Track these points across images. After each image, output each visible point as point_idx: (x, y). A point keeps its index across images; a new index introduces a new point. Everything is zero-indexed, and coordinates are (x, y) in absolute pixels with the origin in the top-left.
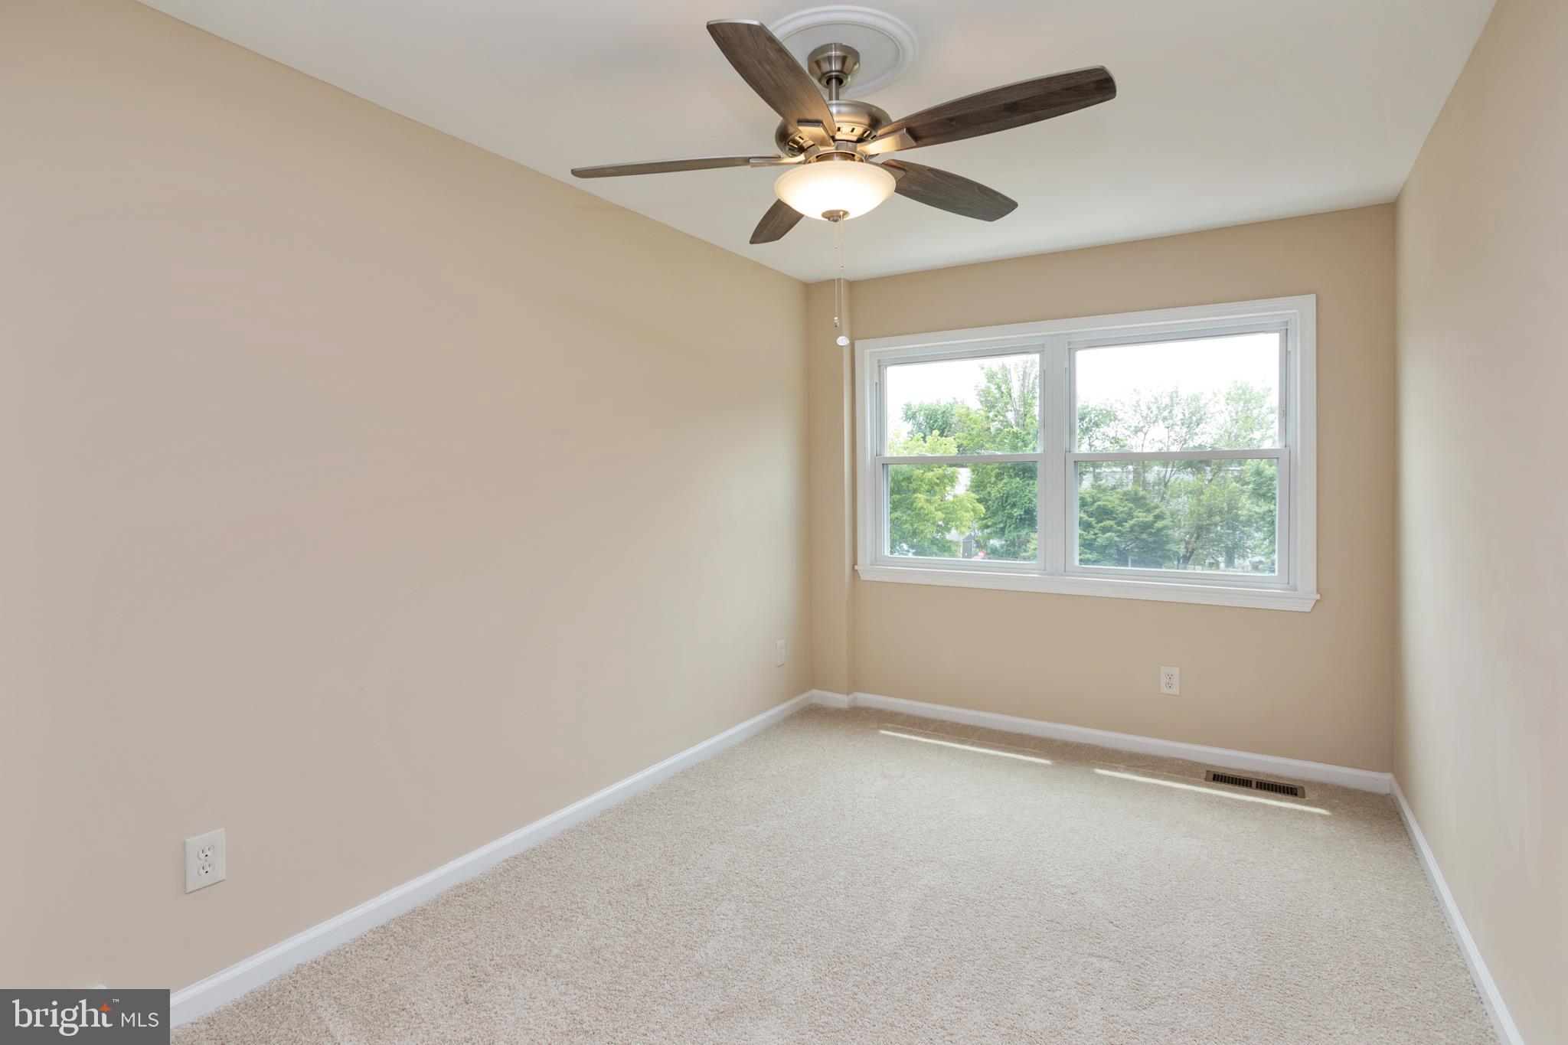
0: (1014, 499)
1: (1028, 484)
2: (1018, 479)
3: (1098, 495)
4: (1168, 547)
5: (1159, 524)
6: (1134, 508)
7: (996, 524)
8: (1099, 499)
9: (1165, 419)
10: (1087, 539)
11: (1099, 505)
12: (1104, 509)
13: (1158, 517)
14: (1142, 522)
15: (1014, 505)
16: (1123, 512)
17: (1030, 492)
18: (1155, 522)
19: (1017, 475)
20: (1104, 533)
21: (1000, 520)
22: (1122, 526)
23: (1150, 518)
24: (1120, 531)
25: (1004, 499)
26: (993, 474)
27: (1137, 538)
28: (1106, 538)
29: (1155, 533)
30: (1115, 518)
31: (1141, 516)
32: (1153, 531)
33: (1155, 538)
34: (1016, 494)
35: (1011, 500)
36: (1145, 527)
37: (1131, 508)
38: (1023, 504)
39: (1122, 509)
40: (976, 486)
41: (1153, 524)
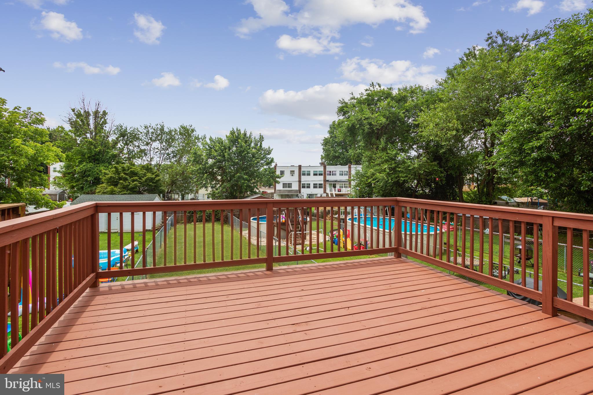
0: (89, 173)
1: (97, 166)
2: (91, 164)
3: (131, 167)
4: (160, 188)
5: (157, 179)
6: (147, 172)
7: (78, 185)
8: (131, 168)
9: (159, 140)
10: (125, 185)
11: (131, 171)
12: (133, 172)
13: (157, 176)
14: (150, 178)
15: (89, 175)
16: (142, 174)
17: (97, 169)
18: (156, 178)
19: (90, 162)
20: (133, 182)
21: (81, 183)
22: (142, 180)
23: (154, 176)
24: (140, 181)
25: (83, 172)
26: (77, 161)
27: (148, 185)
28: (134, 184)
29: (155, 182)
30: (138, 176)
31: (149, 175)
32: (155, 181)
33: (155, 184)
34: (90, 171)
35: (87, 173)
36: (151, 180)
37: (145, 172)
38: (93, 175)
39: (141, 172)
40: (67, 167)
41: (155, 179)
